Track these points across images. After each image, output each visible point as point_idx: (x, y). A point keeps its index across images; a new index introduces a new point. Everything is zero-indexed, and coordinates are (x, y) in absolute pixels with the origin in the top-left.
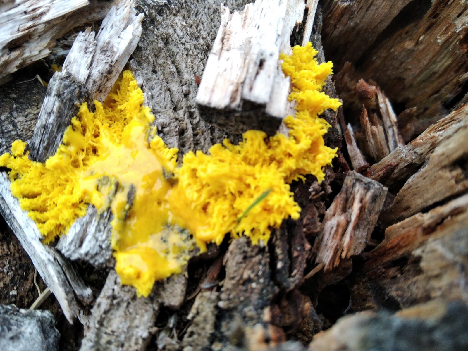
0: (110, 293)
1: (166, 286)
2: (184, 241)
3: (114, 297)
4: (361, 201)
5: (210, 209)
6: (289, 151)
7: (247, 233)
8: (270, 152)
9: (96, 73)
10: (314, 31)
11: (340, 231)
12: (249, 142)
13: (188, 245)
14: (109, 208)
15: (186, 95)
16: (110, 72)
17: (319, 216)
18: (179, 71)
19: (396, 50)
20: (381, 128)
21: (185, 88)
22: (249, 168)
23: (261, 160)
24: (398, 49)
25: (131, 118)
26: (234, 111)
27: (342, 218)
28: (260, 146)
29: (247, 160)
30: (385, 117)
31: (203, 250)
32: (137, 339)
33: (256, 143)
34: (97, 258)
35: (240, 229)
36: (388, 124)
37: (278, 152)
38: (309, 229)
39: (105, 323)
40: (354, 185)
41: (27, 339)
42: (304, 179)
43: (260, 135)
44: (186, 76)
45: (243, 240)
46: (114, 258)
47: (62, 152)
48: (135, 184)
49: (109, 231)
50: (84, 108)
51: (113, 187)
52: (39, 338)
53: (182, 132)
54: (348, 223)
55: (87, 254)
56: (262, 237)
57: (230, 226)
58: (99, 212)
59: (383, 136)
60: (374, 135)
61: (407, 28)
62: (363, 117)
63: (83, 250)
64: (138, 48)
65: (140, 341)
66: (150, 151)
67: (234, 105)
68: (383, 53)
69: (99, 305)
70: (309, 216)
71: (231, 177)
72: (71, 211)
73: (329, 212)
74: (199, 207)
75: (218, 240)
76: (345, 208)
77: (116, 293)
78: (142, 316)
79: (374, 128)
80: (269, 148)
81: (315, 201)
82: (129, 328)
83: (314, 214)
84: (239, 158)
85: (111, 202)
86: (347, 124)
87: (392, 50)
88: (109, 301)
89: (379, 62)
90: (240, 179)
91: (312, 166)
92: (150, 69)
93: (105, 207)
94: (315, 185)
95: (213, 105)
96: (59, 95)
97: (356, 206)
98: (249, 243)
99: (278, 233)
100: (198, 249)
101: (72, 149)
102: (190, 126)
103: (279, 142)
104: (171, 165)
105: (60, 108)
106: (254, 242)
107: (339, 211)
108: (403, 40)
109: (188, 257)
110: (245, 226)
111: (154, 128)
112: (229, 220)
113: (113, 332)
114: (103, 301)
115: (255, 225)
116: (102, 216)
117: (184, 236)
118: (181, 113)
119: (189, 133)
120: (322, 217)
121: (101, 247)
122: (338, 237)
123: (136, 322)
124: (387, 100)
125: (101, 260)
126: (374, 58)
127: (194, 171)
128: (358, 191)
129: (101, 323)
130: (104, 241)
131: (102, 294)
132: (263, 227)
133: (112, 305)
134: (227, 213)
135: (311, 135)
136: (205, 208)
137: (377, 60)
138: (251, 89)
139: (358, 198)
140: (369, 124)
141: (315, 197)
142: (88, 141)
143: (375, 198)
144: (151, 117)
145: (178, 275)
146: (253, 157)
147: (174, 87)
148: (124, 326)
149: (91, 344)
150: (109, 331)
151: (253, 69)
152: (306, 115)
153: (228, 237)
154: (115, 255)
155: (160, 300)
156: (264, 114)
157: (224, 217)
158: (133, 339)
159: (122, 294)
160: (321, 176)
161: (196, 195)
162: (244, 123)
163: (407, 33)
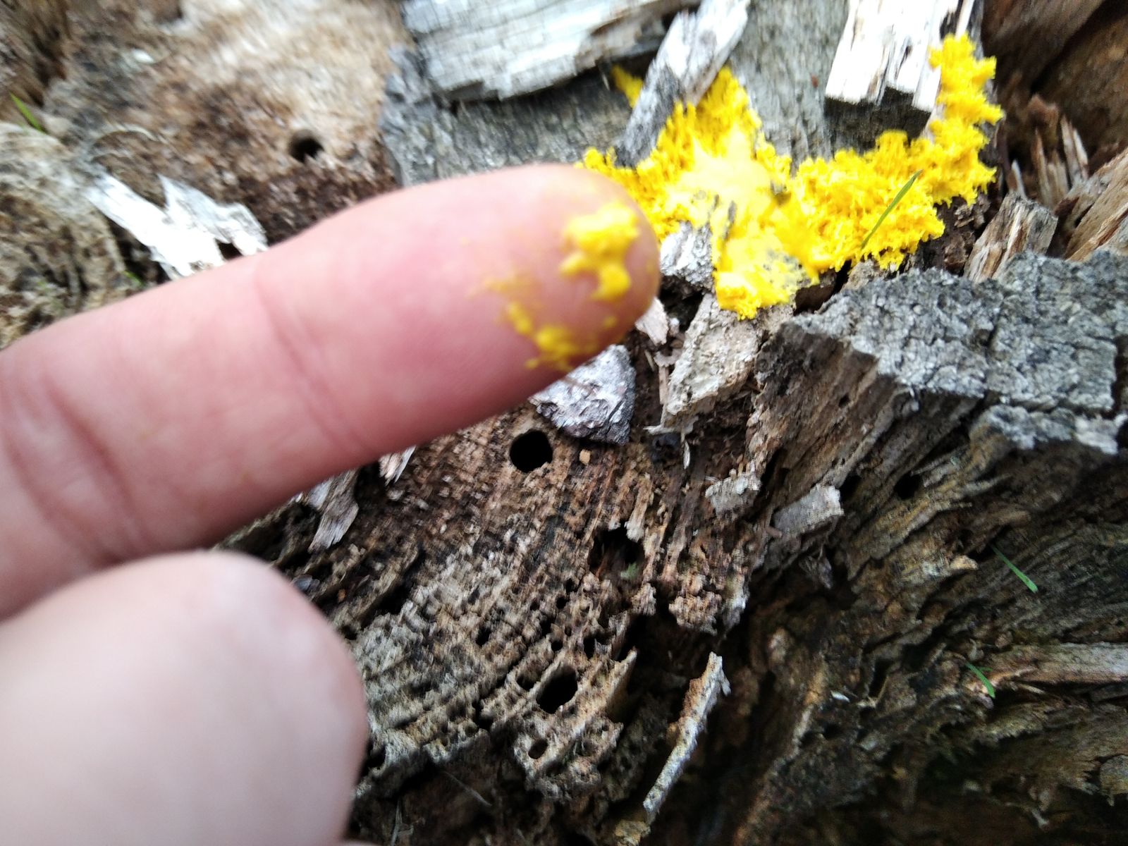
0: (707, 316)
1: (770, 314)
2: (791, 271)
3: (710, 322)
4: (1021, 223)
5: (828, 230)
6: (934, 159)
7: (876, 254)
8: (910, 161)
9: (694, 69)
10: (970, 25)
11: (992, 262)
12: (883, 148)
13: (797, 275)
14: (708, 224)
15: (799, 99)
16: (708, 68)
17: (965, 247)
18: (789, 72)
19: (1096, 62)
20: (1062, 169)
21: (797, 91)
22: (881, 179)
23: (897, 171)
24: (1099, 60)
25: (728, 127)
26: (872, 105)
27: (996, 248)
28: (898, 152)
29: (878, 170)
30: (1070, 158)
31: (815, 280)
32: (738, 364)
33: (894, 146)
34: (694, 276)
35: (866, 251)
36: (1074, 167)
37: (920, 161)
38: (952, 260)
39: (702, 346)
40: (1014, 205)
41: (603, 368)
42: (949, 202)
43: (900, 137)
44: (798, 76)
45: (869, 263)
46: (714, 278)
47: (655, 157)
48: (736, 202)
49: (709, 246)
50: (679, 108)
51: (713, 201)
52: (617, 368)
53: (794, 143)
54: (1004, 251)
55: (684, 270)
56: (893, 260)
57: (852, 249)
58: (696, 227)
59: (1064, 181)
60: (1051, 178)
61: (1114, 27)
62: (1035, 148)
63: (679, 267)
64: (739, 44)
65: (742, 366)
66: (756, 164)
67: (872, 98)
68: (1075, 68)
69: (695, 327)
70: (953, 245)
71: (859, 188)
72: (664, 225)
73: (979, 243)
74: (816, 226)
75: (838, 265)
76: (1001, 236)
77: (713, 316)
78: (744, 341)
79: (1051, 167)
80: (909, 156)
81: (962, 230)
82: (729, 351)
83: (960, 243)
84: (871, 166)
85: (709, 216)
86: (1011, 163)
87: (1089, 62)
88: (706, 324)
89: (1068, 81)
90: (869, 192)
91: (961, 184)
92: (754, 67)
93: (703, 223)
94: (963, 208)
95: (845, 100)
96: (659, 90)
97: (1014, 231)
98: (876, 268)
99: (913, 259)
100: (809, 281)
101: (664, 156)
102: (804, 136)
103: (922, 148)
104: (782, 179)
105: (658, 107)
106: (883, 264)
107: (992, 239)
108: (1107, 46)
109: (796, 288)
110: (874, 247)
111: (762, 136)
112: (853, 242)
113: (713, 354)
114: (699, 324)
115: (885, 245)
116: (700, 231)
117: (791, 266)
118: (792, 121)
119: (804, 142)
120: (969, 250)
121: (699, 264)
122: (989, 272)
123: (738, 347)
124: (1075, 134)
125: (699, 279)
126: (1062, 76)
127: (812, 183)
128: (1019, 212)
129: (698, 343)
130: (703, 258)
131: (698, 317)
132: (896, 245)
133: (709, 329)
134: (850, 233)
135: (962, 144)
136: (822, 227)
137: (1065, 78)
138: (896, 75)
139: (1017, 218)
140: (1043, 160)
141: (963, 224)
142: (678, 150)
143: (1039, 226)
144: (757, 122)
145: (785, 306)
146: (887, 167)
147: (784, 89)
148: (725, 349)
149: (689, 363)
150: (706, 353)
151: (899, 55)
152: (957, 121)
153: (848, 265)
154: (715, 274)
155: (764, 328)
156: (909, 106)
157: (846, 237)
158: (734, 363)
159: (721, 318)
160: (971, 197)
161: (814, 210)
162: (881, 121)
163: (1114, 35)
